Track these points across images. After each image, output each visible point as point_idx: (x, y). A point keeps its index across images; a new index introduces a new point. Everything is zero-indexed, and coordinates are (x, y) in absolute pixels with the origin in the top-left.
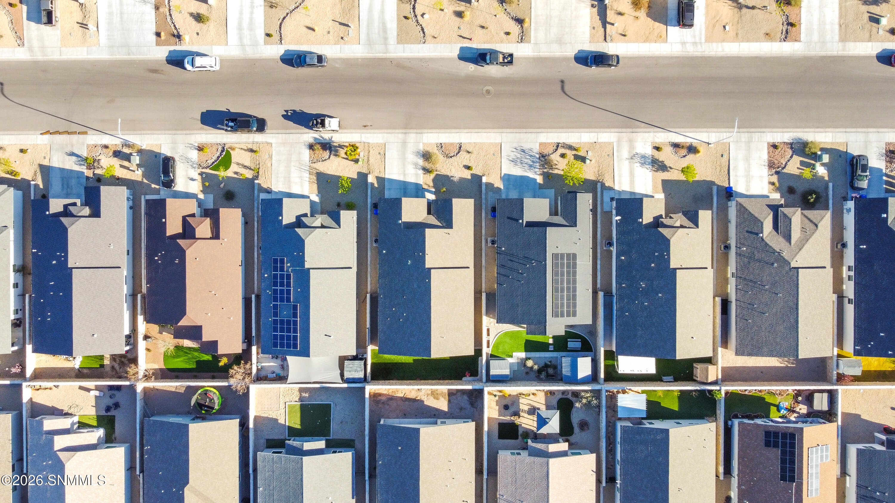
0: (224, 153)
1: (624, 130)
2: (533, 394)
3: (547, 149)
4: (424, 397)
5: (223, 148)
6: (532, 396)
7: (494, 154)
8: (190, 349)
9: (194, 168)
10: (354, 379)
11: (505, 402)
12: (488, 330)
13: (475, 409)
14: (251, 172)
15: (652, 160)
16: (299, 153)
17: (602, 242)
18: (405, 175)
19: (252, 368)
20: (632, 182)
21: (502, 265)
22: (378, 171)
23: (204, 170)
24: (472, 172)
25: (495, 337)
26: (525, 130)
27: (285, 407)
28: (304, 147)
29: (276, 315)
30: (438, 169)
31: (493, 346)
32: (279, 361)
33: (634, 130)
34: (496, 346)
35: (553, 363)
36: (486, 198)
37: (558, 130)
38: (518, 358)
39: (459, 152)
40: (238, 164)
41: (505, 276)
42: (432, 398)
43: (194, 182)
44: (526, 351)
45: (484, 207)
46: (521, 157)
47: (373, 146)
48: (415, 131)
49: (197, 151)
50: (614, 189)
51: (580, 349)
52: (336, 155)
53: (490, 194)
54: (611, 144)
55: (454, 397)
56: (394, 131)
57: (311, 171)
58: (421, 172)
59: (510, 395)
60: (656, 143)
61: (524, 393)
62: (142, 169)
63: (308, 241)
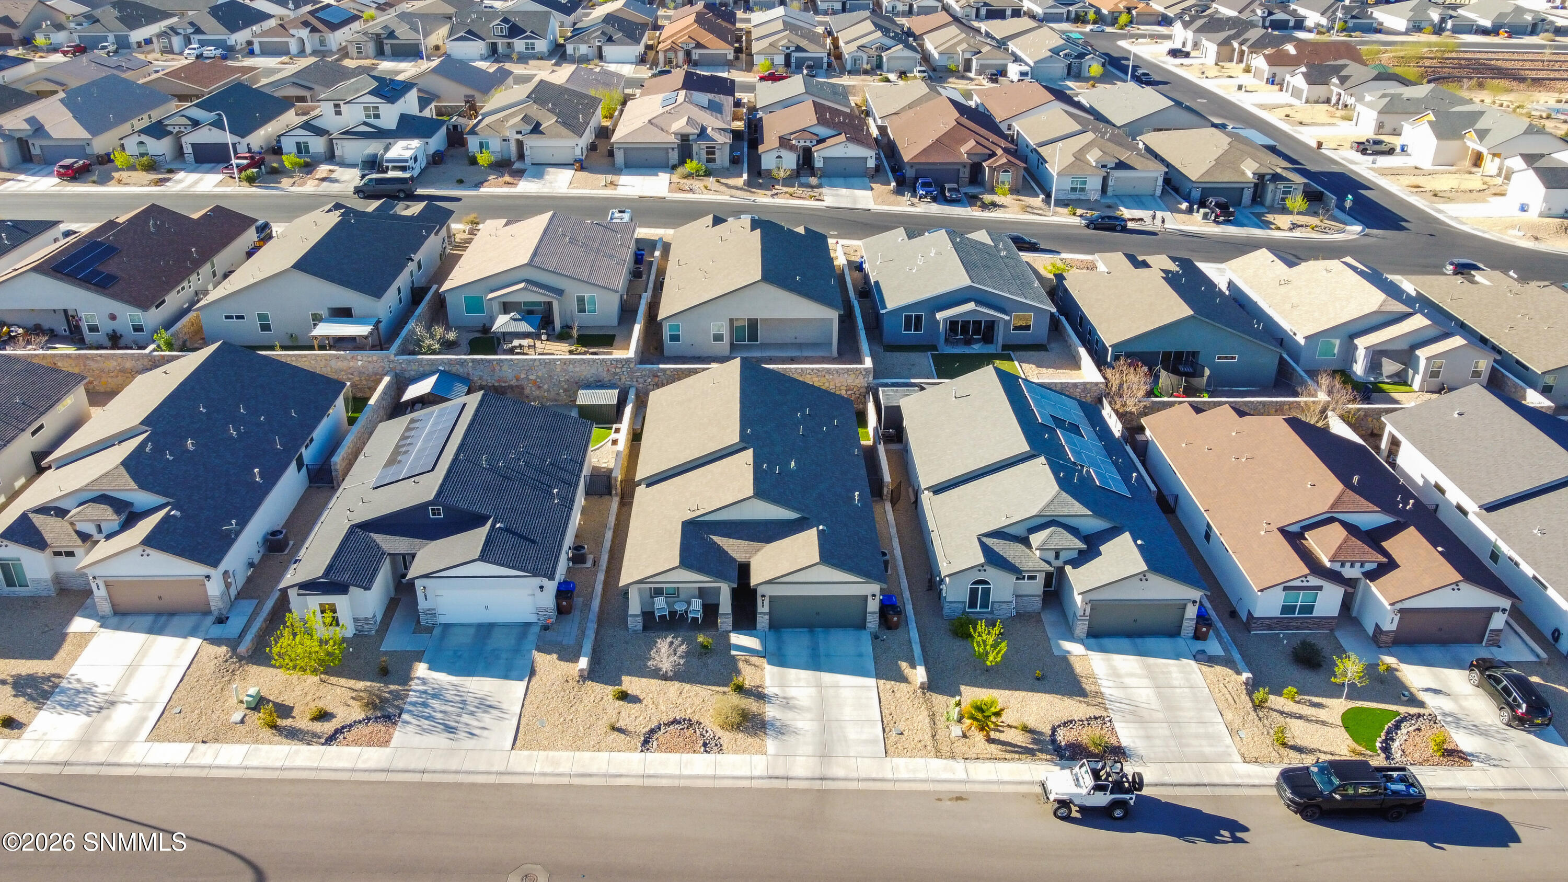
3: (367, 733)
7: (542, 723)
9: (1447, 716)
14: (1274, 705)
15: (46, 699)
16: (1148, 738)
18: (819, 686)
20: (141, 654)
22: (898, 695)
23: (1416, 710)
24: (617, 688)
28: (1142, 752)
30: (720, 696)
39: (652, 731)
40: (1323, 724)
43: (1427, 688)
46: (461, 717)
47: (924, 751)
48: (791, 784)
50: (205, 639)
52: (1035, 733)
56: (863, 786)
58: (770, 690)
60: (5, 737)
63: (1051, 490)
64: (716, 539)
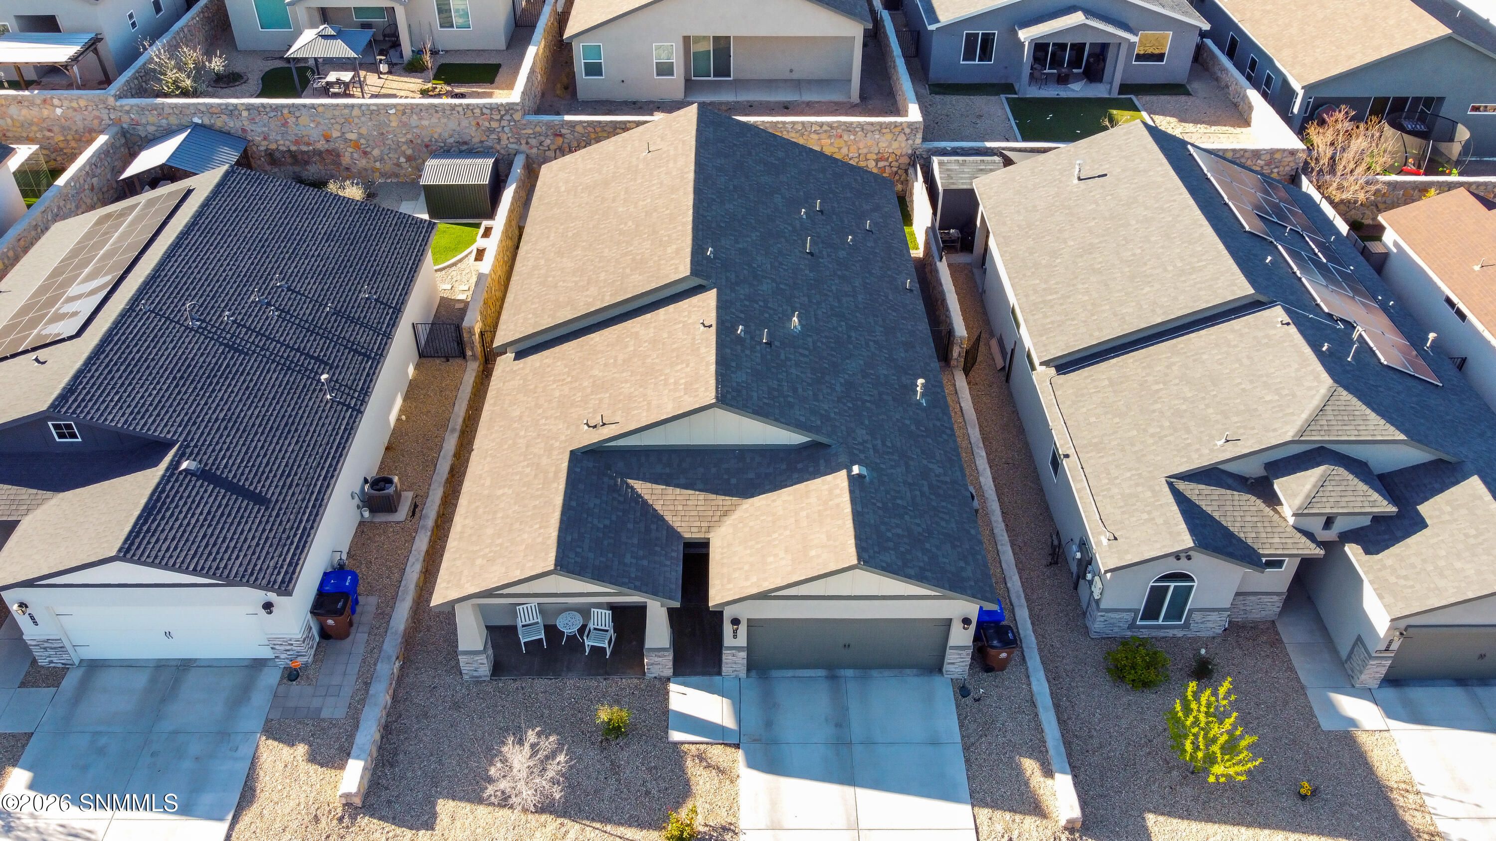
12: (481, 259)
58: (750, 838)
63: (1316, 384)
64: (641, 487)
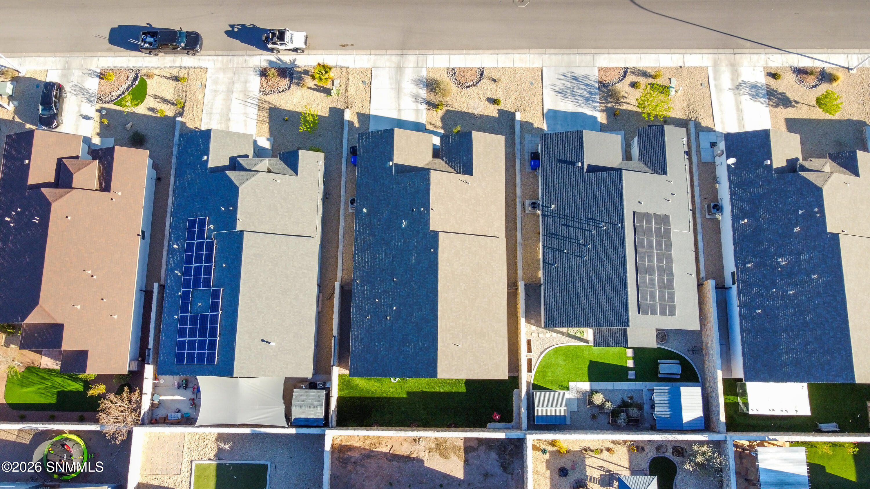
0: (137, 82)
1: (721, 51)
2: (609, 450)
3: (611, 76)
4: (423, 454)
5: (137, 75)
6: (605, 454)
7: (531, 83)
8: (50, 371)
9: (92, 102)
10: (307, 420)
11: (561, 463)
12: (529, 342)
13: (510, 476)
14: (173, 107)
15: (768, 91)
16: (246, 82)
17: (702, 207)
18: (399, 111)
19: (141, 399)
20: (741, 121)
21: (551, 234)
22: (360, 106)
23: (105, 106)
24: (499, 107)
25: (540, 356)
26: (576, 51)
27: (191, 469)
28: (253, 73)
29: (185, 309)
30: (450, 103)
31: (537, 371)
32: (189, 393)
33: (736, 51)
34: (542, 371)
35: (635, 400)
36: (521, 143)
37: (625, 51)
38: (578, 392)
39: (480, 81)
40: (156, 97)
41: (557, 250)
42: (437, 456)
43: (89, 121)
44: (592, 378)
45: (518, 155)
46: (573, 86)
47: (354, 71)
48: (416, 52)
49: (97, 80)
50: (715, 131)
51: (679, 377)
52: (298, 84)
53: (528, 137)
54: (704, 69)
55: (474, 454)
56: (385, 52)
57: (261, 105)
58: (423, 107)
59: (568, 451)
60: (771, 68)
61: (592, 448)
62: (16, 103)
63: (244, 189)
